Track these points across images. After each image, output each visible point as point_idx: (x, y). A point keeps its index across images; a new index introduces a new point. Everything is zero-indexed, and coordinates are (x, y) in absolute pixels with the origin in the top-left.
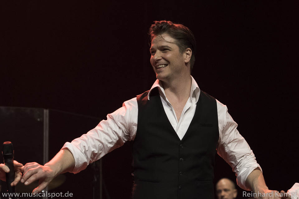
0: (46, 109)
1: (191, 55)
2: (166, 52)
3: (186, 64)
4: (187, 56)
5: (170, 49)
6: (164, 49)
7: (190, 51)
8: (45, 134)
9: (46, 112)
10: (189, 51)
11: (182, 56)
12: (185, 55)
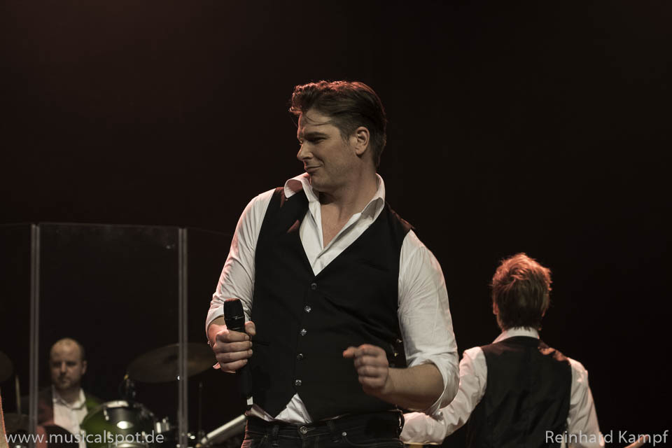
0: (183, 227)
1: (368, 139)
2: (318, 143)
3: (360, 156)
4: (360, 142)
5: (324, 137)
6: (315, 139)
7: (365, 131)
8: (180, 272)
9: (183, 233)
10: (363, 133)
11: (349, 144)
12: (354, 140)
